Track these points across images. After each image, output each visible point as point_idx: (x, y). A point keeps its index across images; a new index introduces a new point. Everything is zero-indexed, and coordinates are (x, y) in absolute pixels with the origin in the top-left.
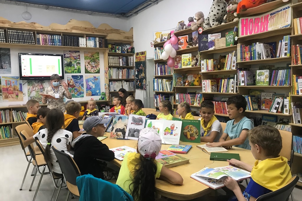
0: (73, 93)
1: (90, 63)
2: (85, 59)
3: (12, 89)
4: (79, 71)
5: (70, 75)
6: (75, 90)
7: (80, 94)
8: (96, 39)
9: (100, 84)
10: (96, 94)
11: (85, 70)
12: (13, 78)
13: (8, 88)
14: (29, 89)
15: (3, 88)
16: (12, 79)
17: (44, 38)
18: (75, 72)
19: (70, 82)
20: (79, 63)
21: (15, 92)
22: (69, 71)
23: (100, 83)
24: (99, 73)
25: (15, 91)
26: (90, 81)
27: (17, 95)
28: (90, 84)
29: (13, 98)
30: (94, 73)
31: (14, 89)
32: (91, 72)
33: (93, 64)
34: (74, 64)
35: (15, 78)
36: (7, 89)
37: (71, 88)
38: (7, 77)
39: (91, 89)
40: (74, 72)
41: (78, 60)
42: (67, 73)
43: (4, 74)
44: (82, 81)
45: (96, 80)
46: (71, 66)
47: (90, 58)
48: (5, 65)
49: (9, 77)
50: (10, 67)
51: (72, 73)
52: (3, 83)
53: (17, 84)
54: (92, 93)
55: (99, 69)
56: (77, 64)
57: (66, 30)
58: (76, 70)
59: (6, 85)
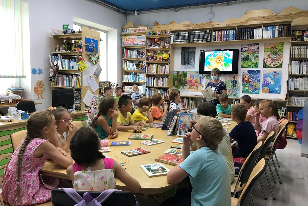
0: (248, 89)
1: (271, 56)
2: (264, 52)
3: (194, 81)
4: (257, 65)
5: (246, 70)
6: (250, 85)
7: (256, 90)
8: (275, 28)
10: (274, 91)
11: (264, 64)
12: (196, 72)
14: (207, 82)
15: (188, 80)
17: (219, 34)
18: (252, 66)
19: (245, 77)
20: (257, 57)
22: (245, 66)
23: (281, 79)
24: (281, 67)
25: (196, 83)
26: (269, 76)
27: (197, 87)
28: (269, 79)
29: (194, 89)
30: (275, 67)
32: (271, 66)
33: (274, 57)
34: (252, 58)
36: (191, 82)
37: (245, 83)
38: (191, 71)
39: (269, 85)
41: (257, 54)
42: (243, 67)
43: (190, 68)
44: (259, 76)
45: (277, 75)
47: (271, 50)
48: (191, 62)
49: (193, 71)
50: (194, 63)
51: (248, 67)
52: (189, 76)
53: (198, 77)
54: (270, 90)
55: (282, 62)
56: (254, 57)
57: (241, 23)
58: (253, 64)
59: (191, 78)
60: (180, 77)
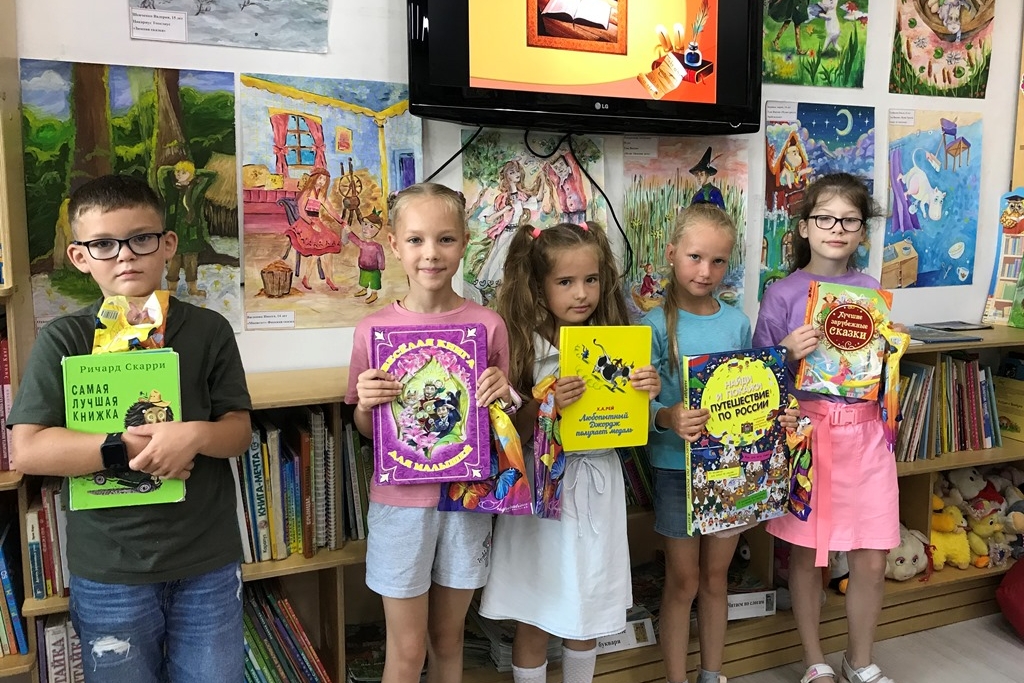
4: (855, 67)
5: (790, 101)
9: (975, 188)
10: (941, 270)
11: (894, 65)
12: (342, 92)
13: (298, 195)
15: (248, 192)
16: (334, 102)
18: (826, 74)
19: (782, 166)
21: (352, 236)
23: (977, 179)
24: (982, 92)
25: (357, 228)
27: (372, 268)
28: (917, 181)
29: (333, 289)
30: (949, 94)
31: (351, 208)
32: (930, 82)
35: (360, 102)
36: (285, 206)
37: (784, 212)
38: (286, 80)
39: (916, 226)
40: (820, 76)
42: (768, 80)
43: (265, 44)
44: (864, 157)
45: (958, 151)
46: (800, 19)
49: (311, 81)
51: (799, 82)
52: (254, 140)
53: (376, 159)
54: (921, 260)
55: (988, 59)
58: (830, 54)
59: (282, 161)
60: (128, 152)
